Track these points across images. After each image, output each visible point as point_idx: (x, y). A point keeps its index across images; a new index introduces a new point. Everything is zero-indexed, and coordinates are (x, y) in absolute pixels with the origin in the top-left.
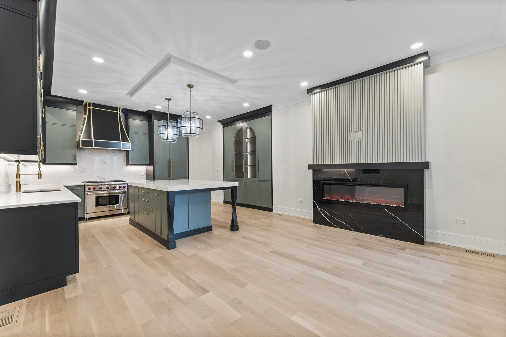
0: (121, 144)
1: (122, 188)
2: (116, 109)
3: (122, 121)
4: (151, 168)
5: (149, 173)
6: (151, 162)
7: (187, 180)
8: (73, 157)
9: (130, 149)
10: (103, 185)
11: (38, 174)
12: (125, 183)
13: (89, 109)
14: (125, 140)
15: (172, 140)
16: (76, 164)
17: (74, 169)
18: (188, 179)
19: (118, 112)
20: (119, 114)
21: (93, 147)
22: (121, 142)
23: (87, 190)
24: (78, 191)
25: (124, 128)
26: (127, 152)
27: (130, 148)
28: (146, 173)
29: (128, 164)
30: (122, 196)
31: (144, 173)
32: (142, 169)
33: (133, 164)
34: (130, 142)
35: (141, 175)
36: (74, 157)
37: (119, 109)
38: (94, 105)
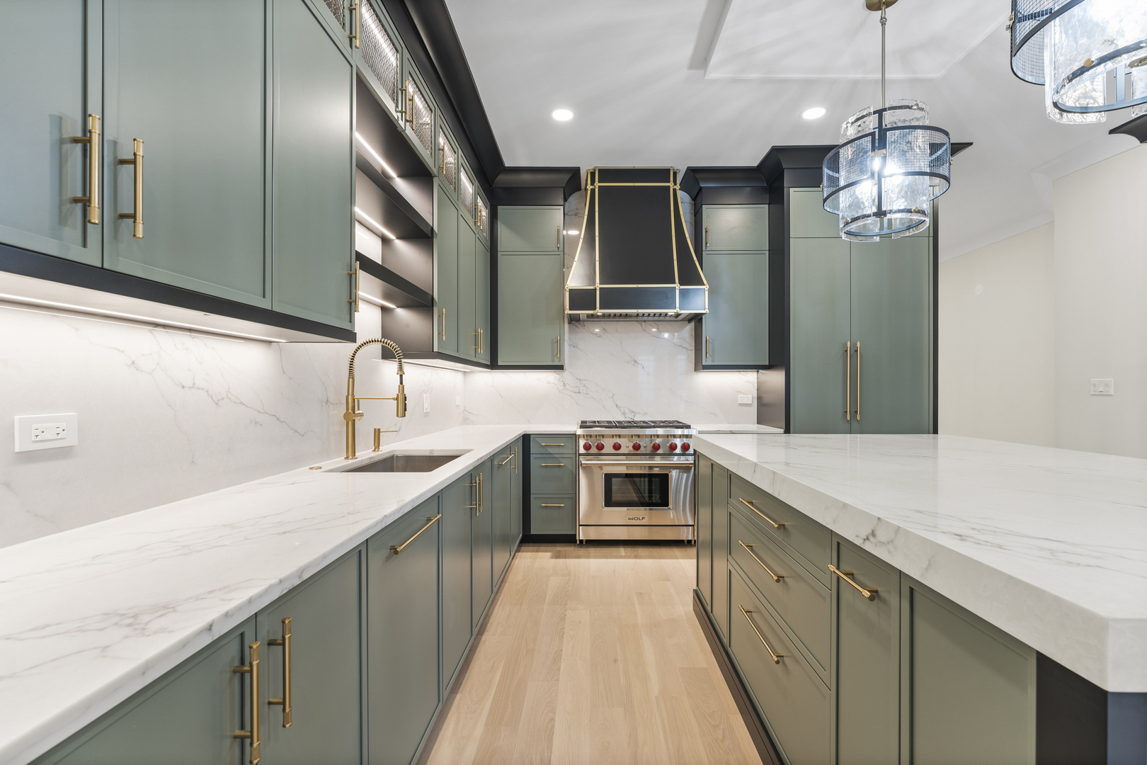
0: (677, 292)
1: (678, 451)
2: (663, 174)
3: (681, 213)
4: (776, 378)
5: (768, 399)
6: (778, 356)
7: (927, 438)
8: (555, 345)
9: (707, 311)
10: (625, 436)
11: (397, 399)
12: (686, 432)
13: (593, 191)
14: (690, 277)
15: (909, 211)
16: (561, 368)
17: (562, 384)
18: (935, 431)
19: (671, 184)
20: (675, 190)
21: (599, 312)
22: (677, 286)
23: (582, 451)
24: (562, 451)
25: (687, 236)
26: (697, 319)
27: (707, 307)
28: (759, 398)
29: (700, 366)
30: (679, 480)
31: (750, 397)
32: (744, 384)
33: (716, 363)
34: (705, 282)
35: (741, 405)
36: (558, 345)
37: (675, 174)
38: (606, 174)
